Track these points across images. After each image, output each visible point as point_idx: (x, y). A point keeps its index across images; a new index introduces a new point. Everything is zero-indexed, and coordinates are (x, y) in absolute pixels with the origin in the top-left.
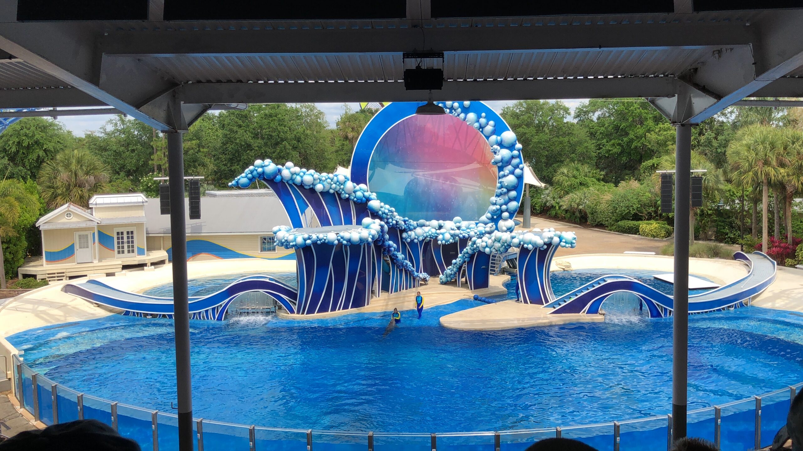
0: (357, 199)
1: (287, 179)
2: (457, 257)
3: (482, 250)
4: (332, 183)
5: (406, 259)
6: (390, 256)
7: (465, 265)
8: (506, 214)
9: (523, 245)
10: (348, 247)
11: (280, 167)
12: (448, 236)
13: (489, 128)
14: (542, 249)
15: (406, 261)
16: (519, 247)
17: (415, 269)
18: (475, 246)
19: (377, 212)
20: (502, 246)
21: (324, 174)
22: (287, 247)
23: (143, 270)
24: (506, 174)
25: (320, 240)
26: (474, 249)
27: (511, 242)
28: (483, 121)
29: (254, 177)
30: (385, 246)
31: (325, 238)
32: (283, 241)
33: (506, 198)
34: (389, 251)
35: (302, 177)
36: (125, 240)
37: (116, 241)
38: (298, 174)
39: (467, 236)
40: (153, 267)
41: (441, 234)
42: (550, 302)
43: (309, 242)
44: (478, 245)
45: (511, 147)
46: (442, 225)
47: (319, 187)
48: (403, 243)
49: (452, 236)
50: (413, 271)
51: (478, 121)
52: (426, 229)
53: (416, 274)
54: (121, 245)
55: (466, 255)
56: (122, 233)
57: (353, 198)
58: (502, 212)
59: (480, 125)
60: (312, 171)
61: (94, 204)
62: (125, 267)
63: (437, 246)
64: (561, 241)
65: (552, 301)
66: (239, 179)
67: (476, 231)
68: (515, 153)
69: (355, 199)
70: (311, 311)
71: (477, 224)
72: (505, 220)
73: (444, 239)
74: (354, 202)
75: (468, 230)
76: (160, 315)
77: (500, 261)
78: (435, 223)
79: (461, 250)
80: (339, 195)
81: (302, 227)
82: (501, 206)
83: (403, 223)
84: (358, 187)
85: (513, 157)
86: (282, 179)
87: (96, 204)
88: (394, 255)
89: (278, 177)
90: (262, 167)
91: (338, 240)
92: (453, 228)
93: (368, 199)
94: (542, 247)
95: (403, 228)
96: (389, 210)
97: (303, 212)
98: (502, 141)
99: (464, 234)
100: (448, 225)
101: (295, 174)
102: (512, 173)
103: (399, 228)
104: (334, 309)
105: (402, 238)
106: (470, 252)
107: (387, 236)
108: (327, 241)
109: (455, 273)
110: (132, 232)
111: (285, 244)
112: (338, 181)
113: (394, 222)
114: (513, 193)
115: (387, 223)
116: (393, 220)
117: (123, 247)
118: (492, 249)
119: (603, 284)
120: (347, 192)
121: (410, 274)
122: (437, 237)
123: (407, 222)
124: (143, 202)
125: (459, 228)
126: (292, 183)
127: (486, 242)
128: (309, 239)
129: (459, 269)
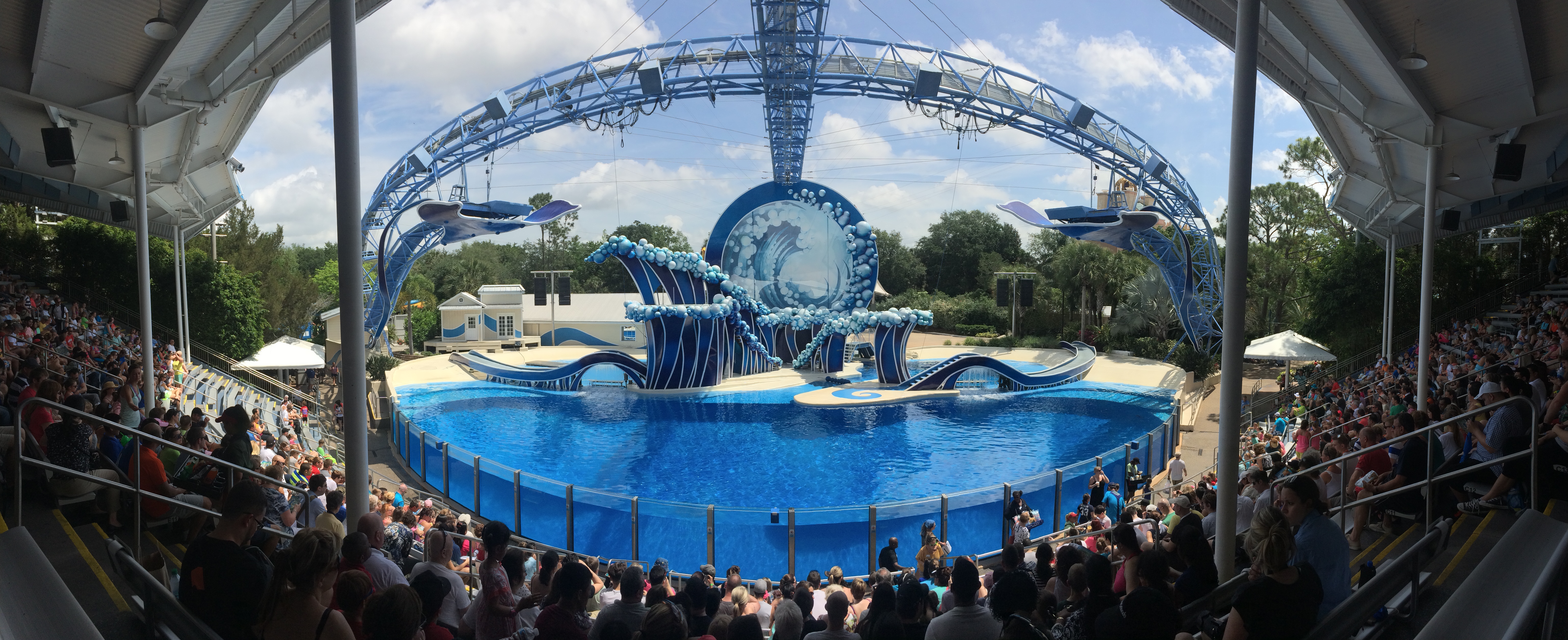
0: (710, 279)
1: (641, 256)
2: (811, 341)
3: (837, 331)
6: (743, 337)
7: (819, 350)
9: (881, 324)
10: (699, 322)
11: (634, 243)
12: (801, 323)
13: (844, 218)
14: (899, 326)
15: (759, 343)
17: (768, 353)
18: (830, 327)
19: (730, 292)
20: (859, 327)
21: (679, 252)
22: (637, 319)
23: (519, 349)
24: (860, 262)
25: (670, 313)
26: (829, 331)
29: (609, 251)
30: (737, 325)
31: (675, 311)
32: (633, 312)
33: (859, 286)
34: (742, 331)
35: (655, 254)
38: (652, 249)
39: (820, 321)
40: (527, 348)
41: (795, 320)
42: (906, 381)
43: (658, 314)
44: (834, 327)
45: (865, 236)
46: (797, 312)
47: (672, 264)
48: (757, 326)
49: (805, 322)
51: (834, 210)
52: (780, 315)
53: (769, 357)
54: (502, 328)
55: (821, 338)
57: (705, 277)
58: (856, 300)
59: (836, 213)
60: (666, 248)
62: (505, 346)
63: (790, 331)
64: (918, 318)
66: (594, 255)
68: (869, 242)
71: (831, 311)
73: (797, 326)
74: (707, 281)
75: (822, 316)
77: (852, 349)
78: (789, 310)
79: (816, 333)
80: (692, 274)
81: (654, 303)
82: (855, 294)
83: (757, 306)
84: (711, 268)
85: (867, 247)
86: (636, 254)
87: (484, 293)
88: (746, 335)
89: (632, 252)
90: (617, 242)
91: (689, 315)
92: (807, 314)
93: (721, 279)
95: (757, 310)
96: (742, 290)
98: (857, 229)
99: (817, 321)
100: (803, 311)
102: (866, 262)
103: (752, 310)
104: (683, 388)
105: (755, 320)
106: (825, 334)
107: (739, 315)
108: (677, 315)
109: (809, 358)
111: (634, 315)
112: (691, 258)
113: (748, 303)
114: (867, 283)
116: (746, 301)
118: (848, 331)
120: (701, 272)
121: (763, 357)
122: (791, 323)
123: (761, 306)
125: (813, 315)
126: (644, 259)
127: (842, 324)
128: (659, 311)
129: (814, 352)
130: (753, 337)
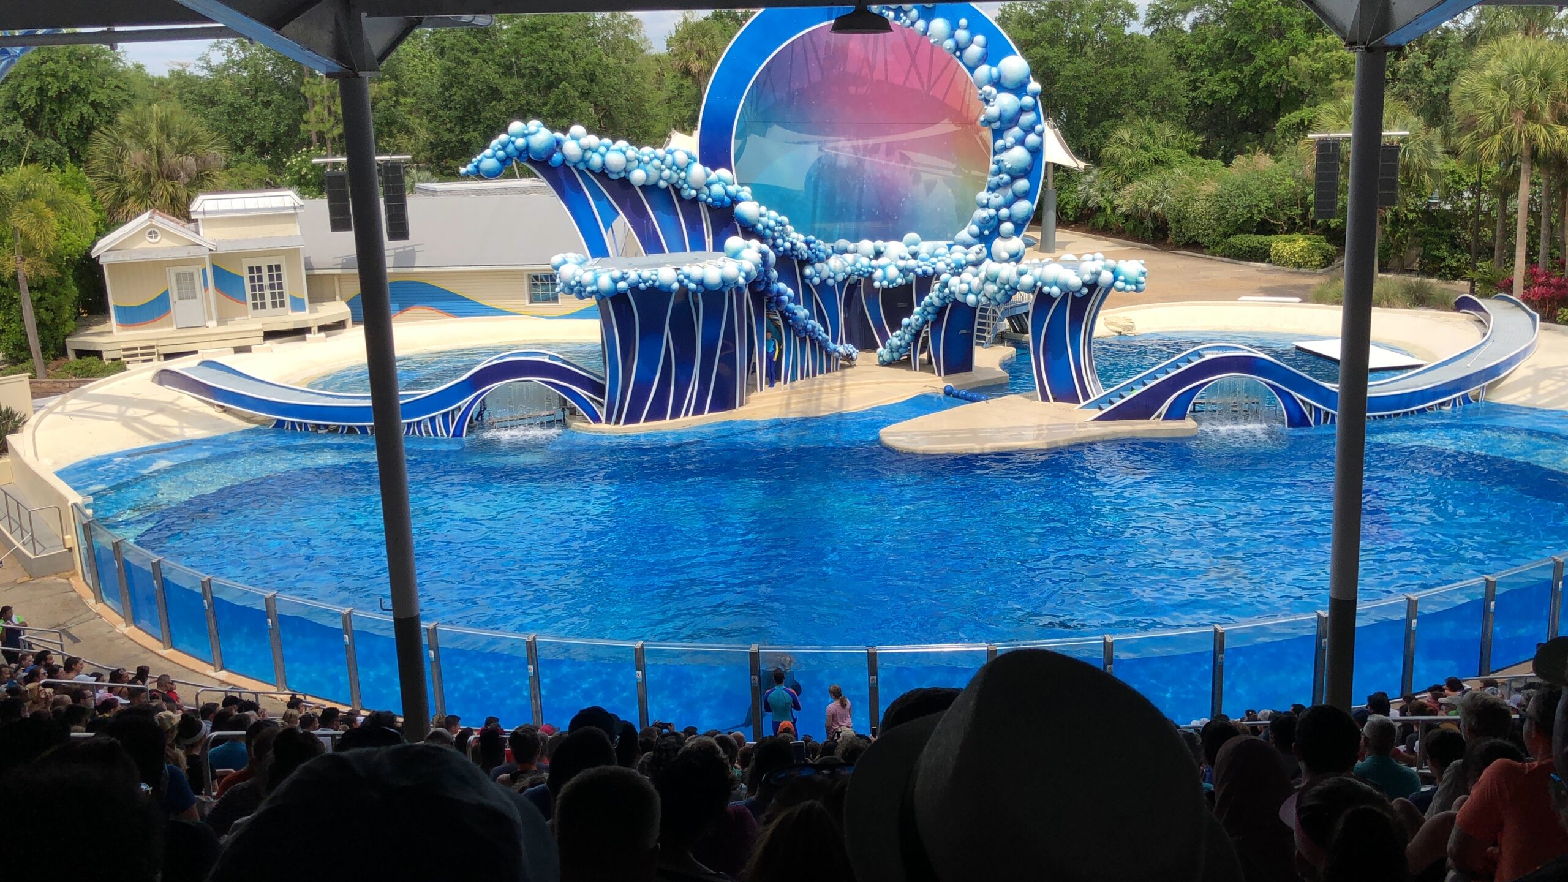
0: (714, 200)
1: (575, 160)
2: (911, 313)
3: (960, 298)
4: (663, 167)
5: (812, 317)
6: (781, 313)
7: (928, 329)
8: (1007, 227)
9: (1041, 289)
10: (699, 295)
11: (559, 135)
12: (893, 272)
13: (975, 50)
14: (1078, 295)
15: (812, 322)
16: (1033, 293)
17: (829, 337)
18: (947, 291)
19: (754, 226)
20: (1000, 290)
21: (647, 150)
22: (581, 295)
23: (304, 339)
24: (1008, 144)
25: (645, 281)
26: (945, 297)
27: (1018, 283)
28: (962, 35)
29: (508, 157)
30: (770, 292)
31: (654, 277)
32: (573, 283)
33: (1009, 193)
34: (779, 302)
35: (603, 155)
36: (266, 281)
37: (247, 284)
38: (595, 151)
39: (930, 270)
40: (323, 334)
41: (879, 267)
42: (1093, 399)
43: (622, 285)
44: (953, 289)
45: (1019, 89)
46: (882, 249)
47: (638, 176)
48: (806, 287)
49: (901, 271)
50: (827, 341)
51: (952, 36)
52: (849, 257)
53: (831, 345)
54: (258, 292)
55: (930, 309)
56: (259, 269)
57: (704, 197)
58: (1000, 221)
59: (957, 43)
60: (622, 144)
61: (199, 213)
62: (269, 335)
63: (872, 292)
64: (1116, 279)
65: (1097, 397)
66: (480, 161)
67: (949, 261)
68: (1028, 100)
69: (710, 200)
70: (633, 418)
71: (950, 246)
72: (1007, 237)
73: (885, 278)
74: (708, 206)
75: (934, 260)
76: (344, 427)
77: (995, 319)
78: (867, 246)
79: (920, 298)
80: (678, 191)
81: (608, 256)
82: (998, 210)
83: (804, 246)
84: (714, 176)
85: (1022, 110)
86: (565, 159)
87: (204, 213)
88: (787, 310)
89: (557, 157)
90: (525, 136)
91: (680, 282)
92: (902, 255)
93: (735, 200)
94: (1079, 291)
95: (806, 256)
96: (777, 222)
97: (608, 225)
98: (1000, 77)
99: (924, 268)
100: (894, 248)
101: (589, 149)
102: (1021, 142)
103: (797, 256)
104: (676, 414)
105: (803, 277)
106: (937, 302)
107: (775, 274)
108: (657, 284)
109: (908, 344)
110: (278, 267)
111: (576, 289)
112: (674, 164)
113: (788, 245)
114: (1022, 184)
115: (774, 247)
116: (784, 241)
117: (262, 297)
118: (979, 297)
119: (1197, 361)
120: (694, 186)
121: (820, 347)
122: (871, 273)
123: (812, 245)
124: (295, 208)
125: (914, 255)
126: (583, 167)
127: (969, 284)
128: (623, 279)
129: (916, 335)
130: (802, 312)
